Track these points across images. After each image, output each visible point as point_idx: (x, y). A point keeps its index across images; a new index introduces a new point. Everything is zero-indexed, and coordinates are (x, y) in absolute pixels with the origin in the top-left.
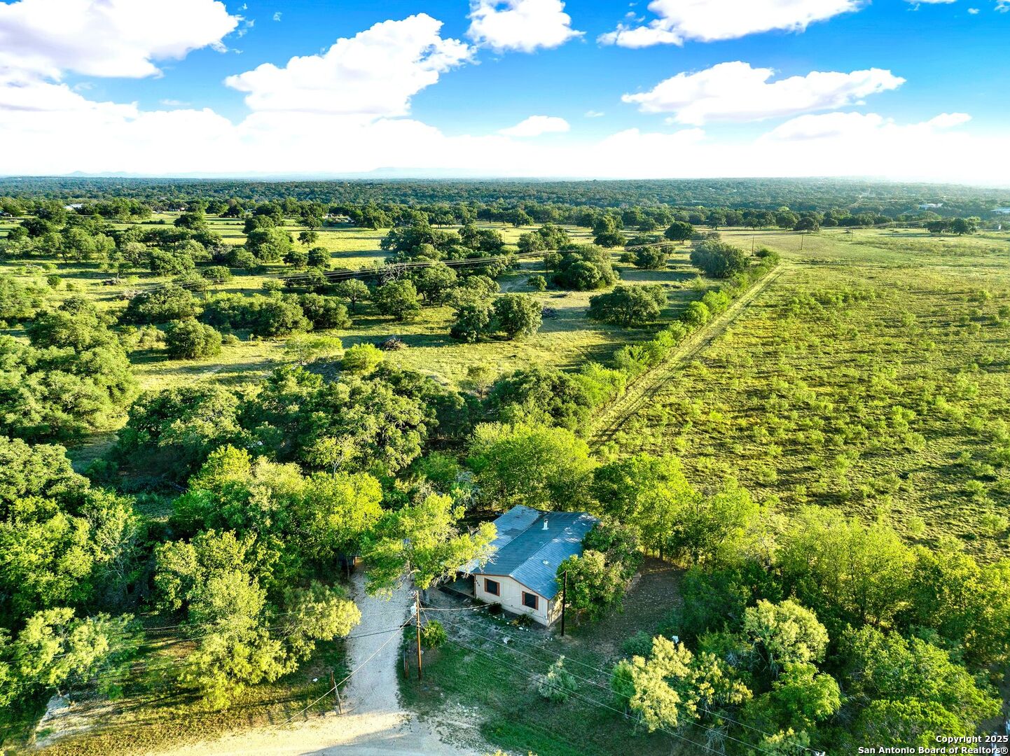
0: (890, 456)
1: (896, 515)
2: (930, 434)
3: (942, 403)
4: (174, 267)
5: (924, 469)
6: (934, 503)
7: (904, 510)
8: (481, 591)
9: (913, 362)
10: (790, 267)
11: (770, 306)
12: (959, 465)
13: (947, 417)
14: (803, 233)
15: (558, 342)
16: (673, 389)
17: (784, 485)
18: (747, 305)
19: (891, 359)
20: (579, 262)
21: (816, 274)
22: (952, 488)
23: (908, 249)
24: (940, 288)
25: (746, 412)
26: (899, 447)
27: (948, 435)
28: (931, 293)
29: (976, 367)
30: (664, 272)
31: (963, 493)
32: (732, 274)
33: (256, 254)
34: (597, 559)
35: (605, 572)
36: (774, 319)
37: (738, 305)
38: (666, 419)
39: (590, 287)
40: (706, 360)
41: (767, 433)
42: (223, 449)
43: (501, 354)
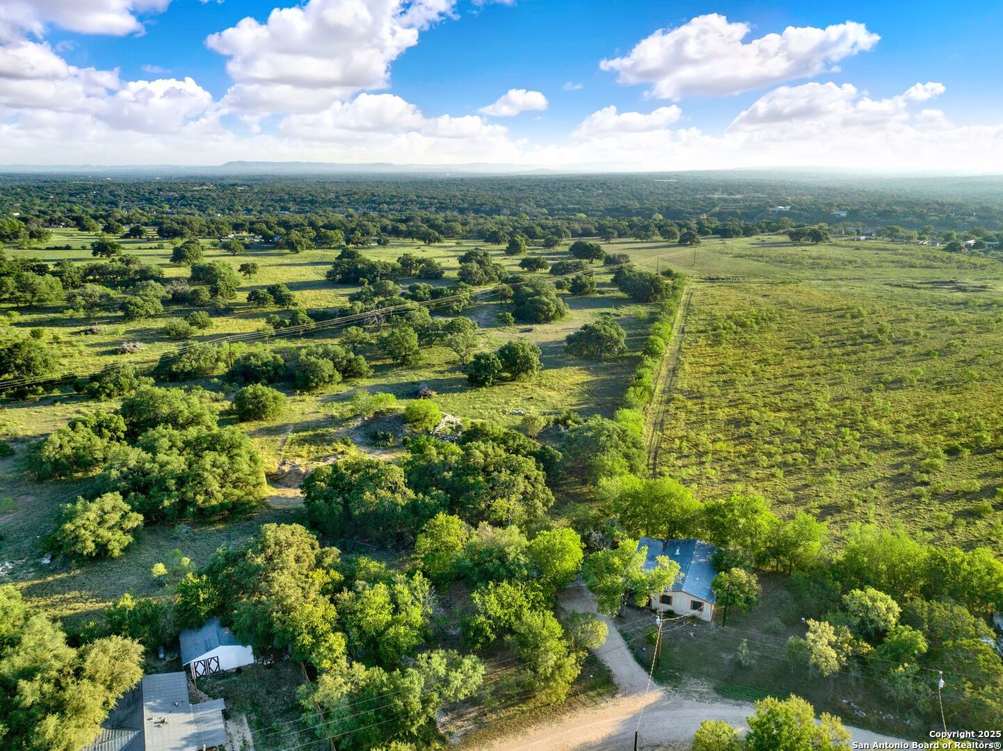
0: (855, 471)
1: (878, 518)
2: (874, 450)
3: (873, 424)
4: (147, 311)
5: (882, 480)
6: (899, 506)
7: (883, 514)
8: (656, 604)
9: (834, 384)
10: (695, 286)
11: (701, 332)
12: (903, 474)
13: (879, 434)
14: (686, 245)
15: (556, 380)
16: (674, 422)
17: (798, 501)
18: (683, 332)
19: (817, 381)
20: (536, 297)
21: (719, 293)
22: (905, 493)
23: (782, 262)
24: (823, 305)
25: (739, 439)
26: (858, 462)
27: (885, 449)
28: (818, 310)
29: (882, 385)
30: (598, 299)
31: (913, 496)
32: (655, 299)
33: (215, 292)
34: (740, 574)
35: (749, 582)
36: (711, 346)
37: (675, 332)
38: (686, 452)
39: (548, 320)
40: (681, 391)
41: (764, 457)
42: (441, 517)
43: (518, 396)
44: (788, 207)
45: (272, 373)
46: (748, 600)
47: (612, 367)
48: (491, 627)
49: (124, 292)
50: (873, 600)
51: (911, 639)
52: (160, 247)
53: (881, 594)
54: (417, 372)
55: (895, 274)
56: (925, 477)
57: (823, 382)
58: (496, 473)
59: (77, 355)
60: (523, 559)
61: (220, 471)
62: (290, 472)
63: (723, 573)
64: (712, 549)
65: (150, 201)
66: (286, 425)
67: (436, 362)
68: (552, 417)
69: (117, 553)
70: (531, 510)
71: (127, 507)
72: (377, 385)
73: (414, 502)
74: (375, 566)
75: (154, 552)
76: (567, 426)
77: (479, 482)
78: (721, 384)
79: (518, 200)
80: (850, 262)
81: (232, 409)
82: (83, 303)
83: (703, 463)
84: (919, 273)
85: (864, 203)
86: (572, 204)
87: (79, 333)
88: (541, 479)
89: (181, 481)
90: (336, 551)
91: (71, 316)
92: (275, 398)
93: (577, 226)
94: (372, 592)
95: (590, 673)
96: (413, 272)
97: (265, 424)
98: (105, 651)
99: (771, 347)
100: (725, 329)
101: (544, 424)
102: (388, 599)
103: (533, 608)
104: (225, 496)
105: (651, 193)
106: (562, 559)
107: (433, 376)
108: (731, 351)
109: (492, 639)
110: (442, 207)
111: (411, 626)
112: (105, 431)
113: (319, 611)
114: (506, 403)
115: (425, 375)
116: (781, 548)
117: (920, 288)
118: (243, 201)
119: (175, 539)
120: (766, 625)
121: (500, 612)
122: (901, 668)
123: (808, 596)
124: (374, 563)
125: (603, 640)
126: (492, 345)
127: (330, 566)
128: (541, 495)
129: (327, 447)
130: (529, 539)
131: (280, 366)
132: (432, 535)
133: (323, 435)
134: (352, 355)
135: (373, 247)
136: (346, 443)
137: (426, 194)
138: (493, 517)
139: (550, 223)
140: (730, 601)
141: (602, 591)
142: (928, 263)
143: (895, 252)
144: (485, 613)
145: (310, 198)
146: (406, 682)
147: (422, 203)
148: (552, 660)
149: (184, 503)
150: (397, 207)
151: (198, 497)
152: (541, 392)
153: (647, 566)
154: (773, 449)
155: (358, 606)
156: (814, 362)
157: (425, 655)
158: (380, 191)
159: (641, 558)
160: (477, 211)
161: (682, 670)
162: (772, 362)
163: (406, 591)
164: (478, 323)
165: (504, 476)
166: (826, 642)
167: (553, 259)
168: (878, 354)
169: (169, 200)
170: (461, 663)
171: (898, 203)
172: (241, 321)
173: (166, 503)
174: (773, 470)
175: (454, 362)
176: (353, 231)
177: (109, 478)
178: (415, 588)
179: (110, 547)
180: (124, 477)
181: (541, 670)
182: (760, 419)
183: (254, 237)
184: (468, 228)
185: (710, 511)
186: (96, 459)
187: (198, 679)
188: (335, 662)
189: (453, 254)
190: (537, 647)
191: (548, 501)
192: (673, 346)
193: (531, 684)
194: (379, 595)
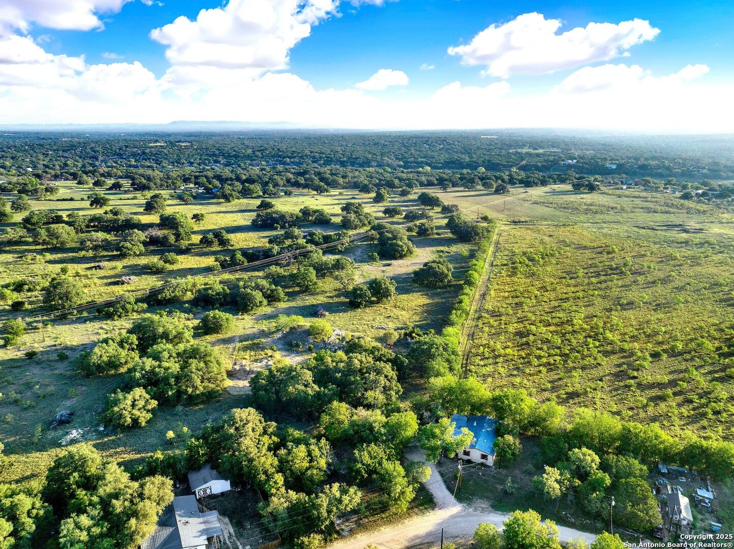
0: (592, 368)
1: (602, 401)
2: (606, 354)
3: (609, 335)
4: (134, 252)
5: (608, 375)
6: (616, 393)
7: (605, 398)
8: (461, 455)
9: (589, 306)
10: (503, 228)
11: (505, 265)
12: (622, 371)
13: (611, 343)
14: (500, 194)
15: (406, 303)
16: (480, 334)
17: (554, 389)
18: (492, 265)
19: (577, 304)
20: (394, 241)
21: (519, 234)
22: (621, 384)
23: (565, 208)
24: (589, 244)
25: (521, 346)
26: (595, 363)
27: (614, 353)
28: (585, 248)
29: (619, 307)
30: (436, 239)
31: (626, 386)
32: (475, 239)
33: (178, 236)
34: (509, 438)
35: (514, 443)
36: (510, 276)
37: (487, 265)
38: (487, 355)
39: (402, 257)
40: (487, 311)
41: (536, 359)
42: (335, 403)
43: (381, 315)
44: (575, 161)
45: (222, 300)
46: (513, 454)
47: (443, 293)
48: (365, 470)
49: (116, 235)
50: (584, 455)
51: (602, 478)
52: (135, 198)
53: (590, 452)
54: (315, 297)
55: (643, 218)
56: (635, 374)
57: (581, 304)
58: (367, 375)
59: (93, 285)
60: (383, 430)
61: (201, 373)
62: (240, 370)
63: (500, 438)
64: (496, 422)
65: (120, 156)
66: (234, 337)
67: (327, 289)
68: (403, 331)
69: (143, 424)
70: (388, 398)
71: (148, 396)
72: (290, 307)
73: (318, 393)
74: (297, 434)
75: (164, 423)
76: (412, 338)
77: (357, 380)
78: (514, 305)
79: (382, 155)
80: (612, 208)
81: (199, 326)
82: (91, 245)
83: (497, 363)
84: (659, 217)
85: (629, 158)
86: (421, 157)
87: (91, 268)
88: (395, 377)
89: (178, 378)
90: (274, 424)
91: (84, 255)
92: (227, 319)
93: (423, 179)
94: (297, 449)
95: (421, 496)
96: (310, 218)
97: (220, 336)
98: (153, 483)
99: (550, 277)
100: (520, 263)
101: (397, 337)
102: (306, 454)
103: (389, 459)
104: (204, 387)
105: (478, 148)
106: (405, 430)
107: (326, 300)
108: (523, 280)
109: (365, 477)
110: (328, 161)
111: (320, 469)
112: (125, 345)
113: (268, 461)
114: (374, 320)
115: (321, 299)
116: (536, 421)
117: (658, 230)
118: (186, 156)
119: (175, 414)
120: (524, 469)
121: (370, 462)
122: (594, 495)
123: (549, 452)
124: (297, 431)
125: (428, 477)
126: (364, 277)
127: (271, 433)
128: (395, 388)
129: (261, 353)
130: (387, 417)
131: (227, 294)
132: (330, 414)
133: (258, 344)
134: (273, 287)
135: (281, 197)
136: (273, 350)
137: (317, 150)
138: (365, 402)
139: (404, 176)
140: (503, 454)
141: (428, 449)
142: (667, 209)
143: (645, 199)
144: (362, 462)
145: (234, 153)
146: (319, 501)
147: (314, 157)
148: (399, 489)
149: (179, 393)
150: (296, 160)
151: (189, 389)
152: (397, 312)
153: (455, 434)
154: (542, 354)
155: (290, 458)
156: (577, 289)
157: (328, 486)
158: (283, 147)
159: (451, 429)
160: (353, 164)
161: (473, 495)
162: (549, 288)
163: (317, 449)
164: (355, 259)
165: (372, 376)
166: (554, 479)
167: (406, 206)
168: (620, 283)
169: (134, 155)
170: (348, 490)
171: (654, 158)
172: (197, 258)
173: (170, 393)
174: (541, 368)
175: (339, 290)
176: (267, 183)
177: (135, 377)
178: (322, 447)
179: (140, 421)
180: (143, 376)
181: (393, 495)
182: (537, 332)
183: (198, 188)
184: (347, 180)
185: (495, 399)
186: (121, 363)
187: (200, 499)
188: (278, 490)
189: (337, 202)
190: (391, 481)
191: (399, 391)
192: (485, 277)
193: (387, 502)
194: (301, 451)
